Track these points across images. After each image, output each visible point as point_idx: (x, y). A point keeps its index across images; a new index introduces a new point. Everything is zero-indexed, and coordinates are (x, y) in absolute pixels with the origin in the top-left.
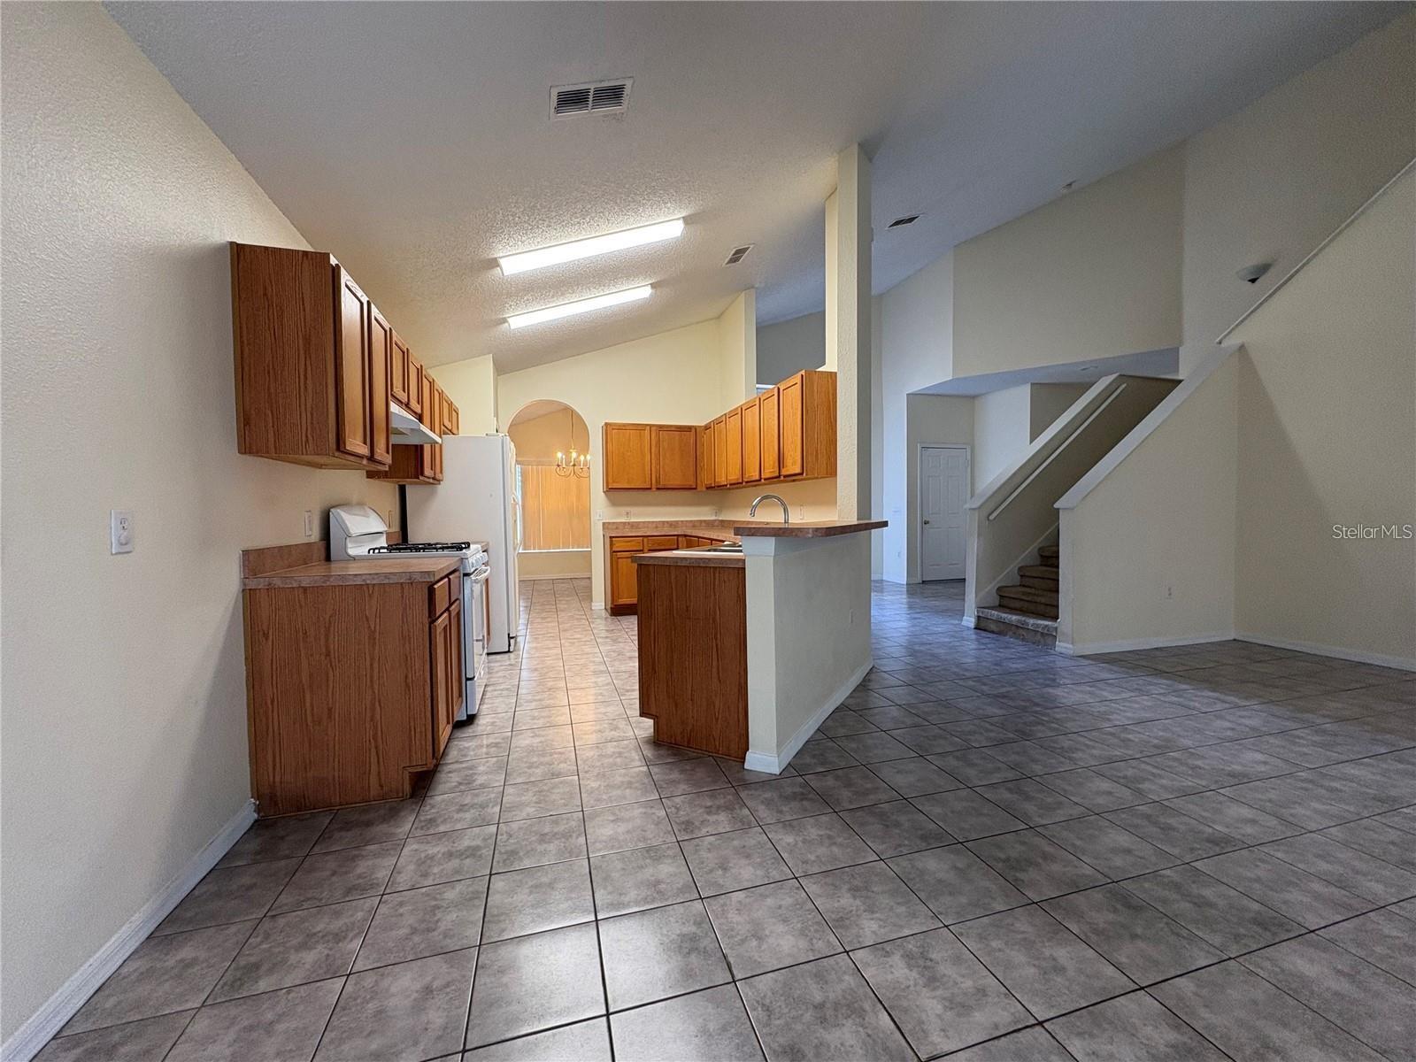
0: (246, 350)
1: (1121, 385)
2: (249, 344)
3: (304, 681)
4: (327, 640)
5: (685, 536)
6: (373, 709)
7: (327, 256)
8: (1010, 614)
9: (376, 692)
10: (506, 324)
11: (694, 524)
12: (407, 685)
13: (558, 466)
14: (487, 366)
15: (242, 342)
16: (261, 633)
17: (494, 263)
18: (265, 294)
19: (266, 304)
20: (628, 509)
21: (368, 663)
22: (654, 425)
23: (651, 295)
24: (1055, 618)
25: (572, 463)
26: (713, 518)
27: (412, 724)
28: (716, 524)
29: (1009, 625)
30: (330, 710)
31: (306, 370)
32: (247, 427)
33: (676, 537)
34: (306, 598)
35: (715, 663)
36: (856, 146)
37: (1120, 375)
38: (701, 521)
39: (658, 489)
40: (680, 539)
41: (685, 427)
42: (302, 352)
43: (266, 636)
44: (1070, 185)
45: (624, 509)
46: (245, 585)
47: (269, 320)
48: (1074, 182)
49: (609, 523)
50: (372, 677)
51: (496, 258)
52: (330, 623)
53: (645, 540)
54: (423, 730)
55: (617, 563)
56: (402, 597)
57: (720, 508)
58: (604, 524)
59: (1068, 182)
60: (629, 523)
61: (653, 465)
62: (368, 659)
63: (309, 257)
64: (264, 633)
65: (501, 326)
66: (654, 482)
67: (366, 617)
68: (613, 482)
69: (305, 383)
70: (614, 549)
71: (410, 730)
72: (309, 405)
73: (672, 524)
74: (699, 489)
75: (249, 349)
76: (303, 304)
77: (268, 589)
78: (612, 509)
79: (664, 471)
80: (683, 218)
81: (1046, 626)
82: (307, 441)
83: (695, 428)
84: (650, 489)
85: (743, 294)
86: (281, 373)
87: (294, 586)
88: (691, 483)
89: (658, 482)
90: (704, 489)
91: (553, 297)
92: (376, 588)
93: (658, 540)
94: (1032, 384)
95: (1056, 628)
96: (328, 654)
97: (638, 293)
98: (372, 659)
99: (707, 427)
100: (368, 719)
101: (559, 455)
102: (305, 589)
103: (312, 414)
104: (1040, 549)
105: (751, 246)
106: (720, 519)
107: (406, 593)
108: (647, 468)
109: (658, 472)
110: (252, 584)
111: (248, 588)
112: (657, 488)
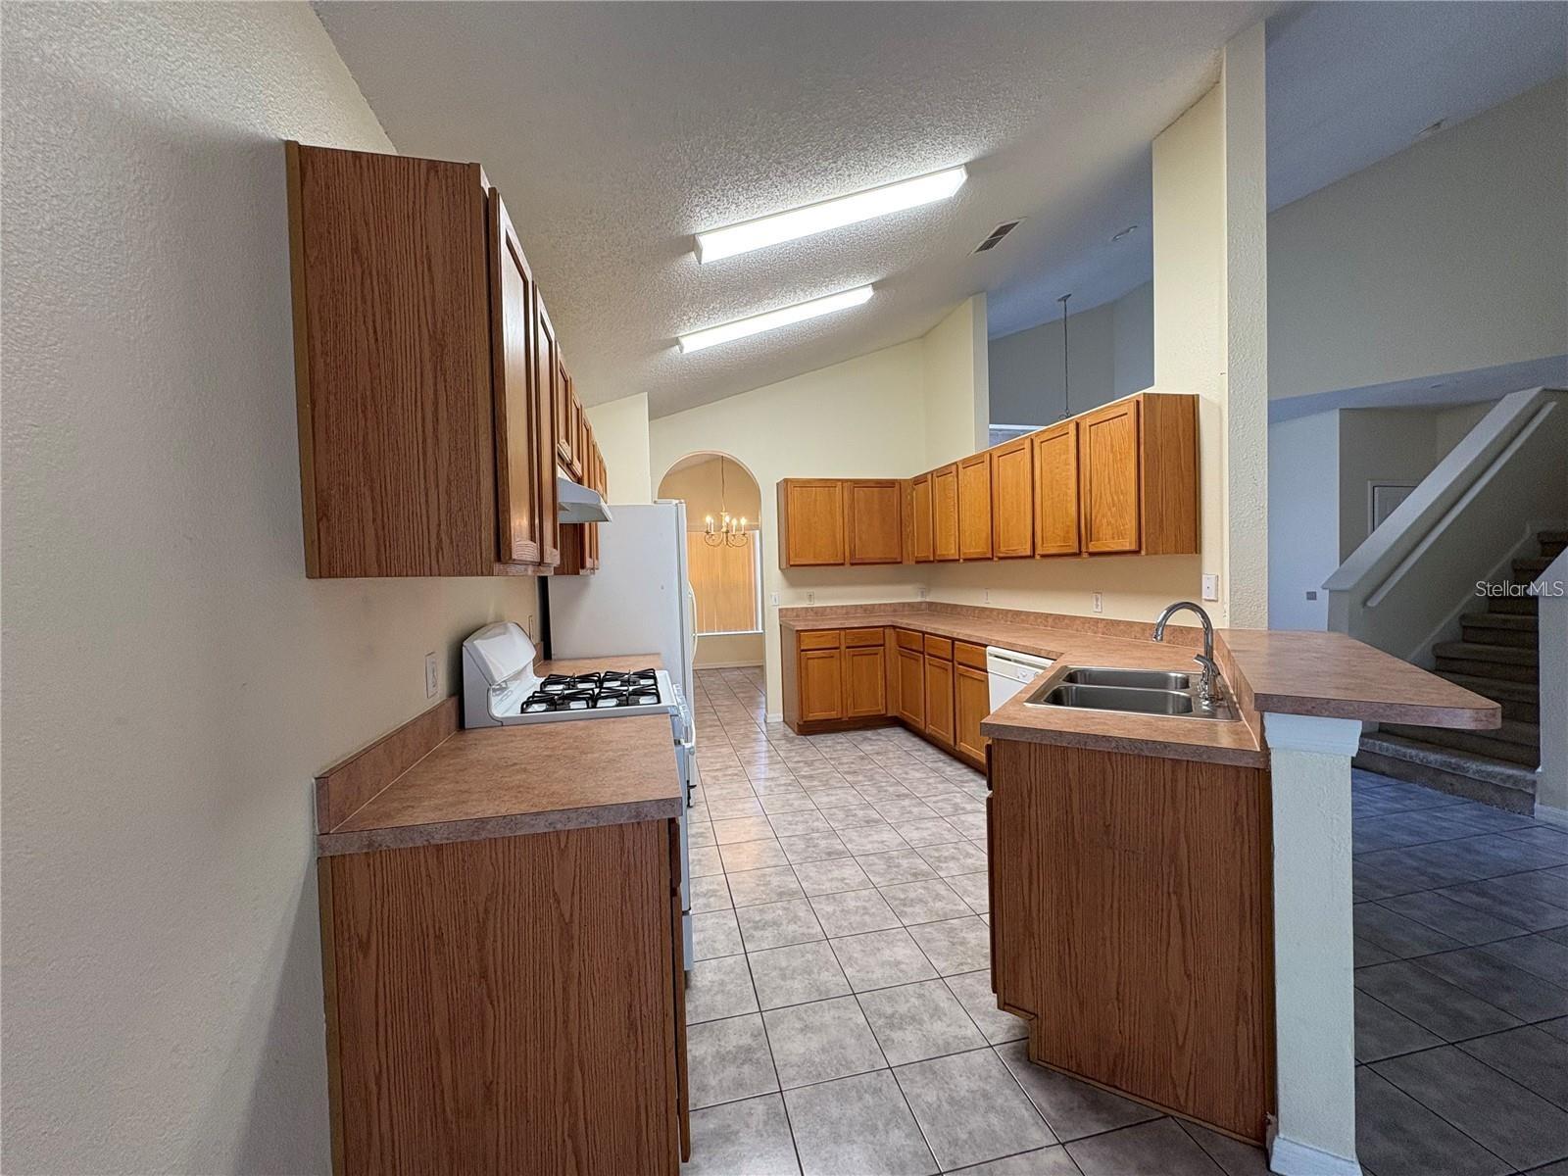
0: (320, 365)
1: (1545, 403)
2: (325, 354)
3: (438, 1032)
4: (481, 948)
5: (894, 627)
6: (569, 1079)
7: (472, 170)
8: (1422, 749)
9: (575, 1041)
10: (677, 347)
11: (897, 609)
12: (632, 1026)
13: (708, 533)
14: (640, 408)
15: (311, 349)
16: (355, 942)
17: (691, 244)
18: (356, 250)
19: (359, 271)
20: (811, 590)
21: (559, 985)
22: (847, 481)
23: (872, 299)
24: (1533, 764)
25: (724, 529)
26: (919, 599)
27: (641, 1099)
28: (923, 607)
29: (1425, 767)
30: (488, 1087)
31: (436, 404)
32: (323, 525)
33: (882, 629)
34: (440, 863)
35: (1176, 940)
36: (1263, 24)
37: (1545, 390)
38: (904, 604)
39: (852, 564)
40: (887, 631)
41: (887, 481)
42: (428, 366)
43: (364, 946)
44: (1438, 124)
45: (805, 591)
46: (322, 847)
47: (364, 301)
48: (1443, 120)
49: (787, 609)
50: (566, 1014)
51: (694, 235)
52: (486, 911)
53: (843, 633)
54: (663, 1109)
55: (807, 665)
56: (622, 849)
57: (929, 586)
58: (780, 610)
59: (1437, 120)
60: (812, 609)
61: (846, 533)
62: (559, 976)
63: (441, 173)
64: (360, 941)
65: (668, 351)
66: (847, 554)
67: (555, 894)
68: (796, 556)
69: (435, 430)
70: (802, 648)
71: (638, 1113)
72: (443, 474)
73: (868, 610)
74: (905, 562)
75: (326, 364)
76: (430, 269)
77: (367, 854)
78: (791, 593)
79: (860, 539)
80: (965, 164)
81: (1509, 777)
82: (440, 547)
83: (899, 482)
84: (842, 564)
85: (970, 300)
86: (389, 408)
87: (419, 843)
88: (895, 555)
89: (852, 553)
90: (914, 563)
91: (746, 305)
92: (573, 838)
93: (858, 633)
94: (1341, 410)
95: (1534, 783)
96: (484, 976)
97: (854, 296)
98: (567, 978)
99: (918, 481)
100: (560, 1099)
101: (709, 519)
102: (439, 848)
103: (448, 493)
104: (1434, 648)
105: (1023, 220)
106: (928, 600)
107: (628, 844)
108: (839, 536)
109: (852, 540)
110: (336, 848)
111: (328, 854)
112: (852, 562)
